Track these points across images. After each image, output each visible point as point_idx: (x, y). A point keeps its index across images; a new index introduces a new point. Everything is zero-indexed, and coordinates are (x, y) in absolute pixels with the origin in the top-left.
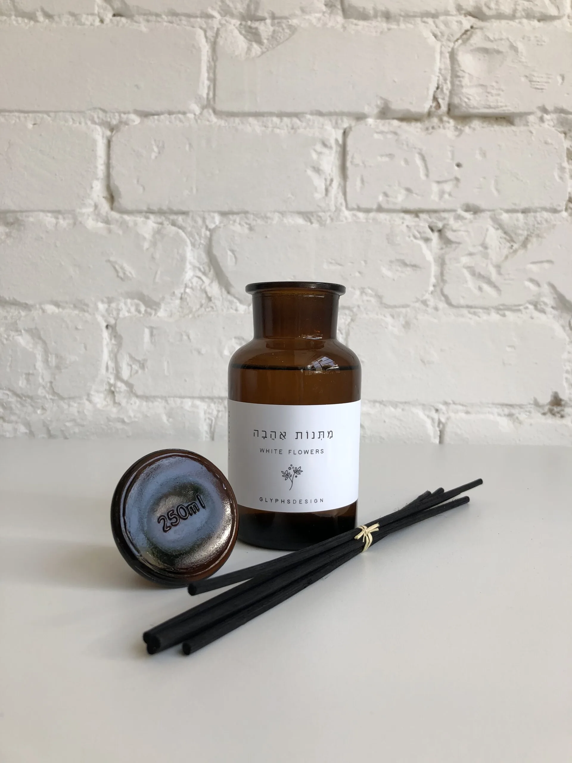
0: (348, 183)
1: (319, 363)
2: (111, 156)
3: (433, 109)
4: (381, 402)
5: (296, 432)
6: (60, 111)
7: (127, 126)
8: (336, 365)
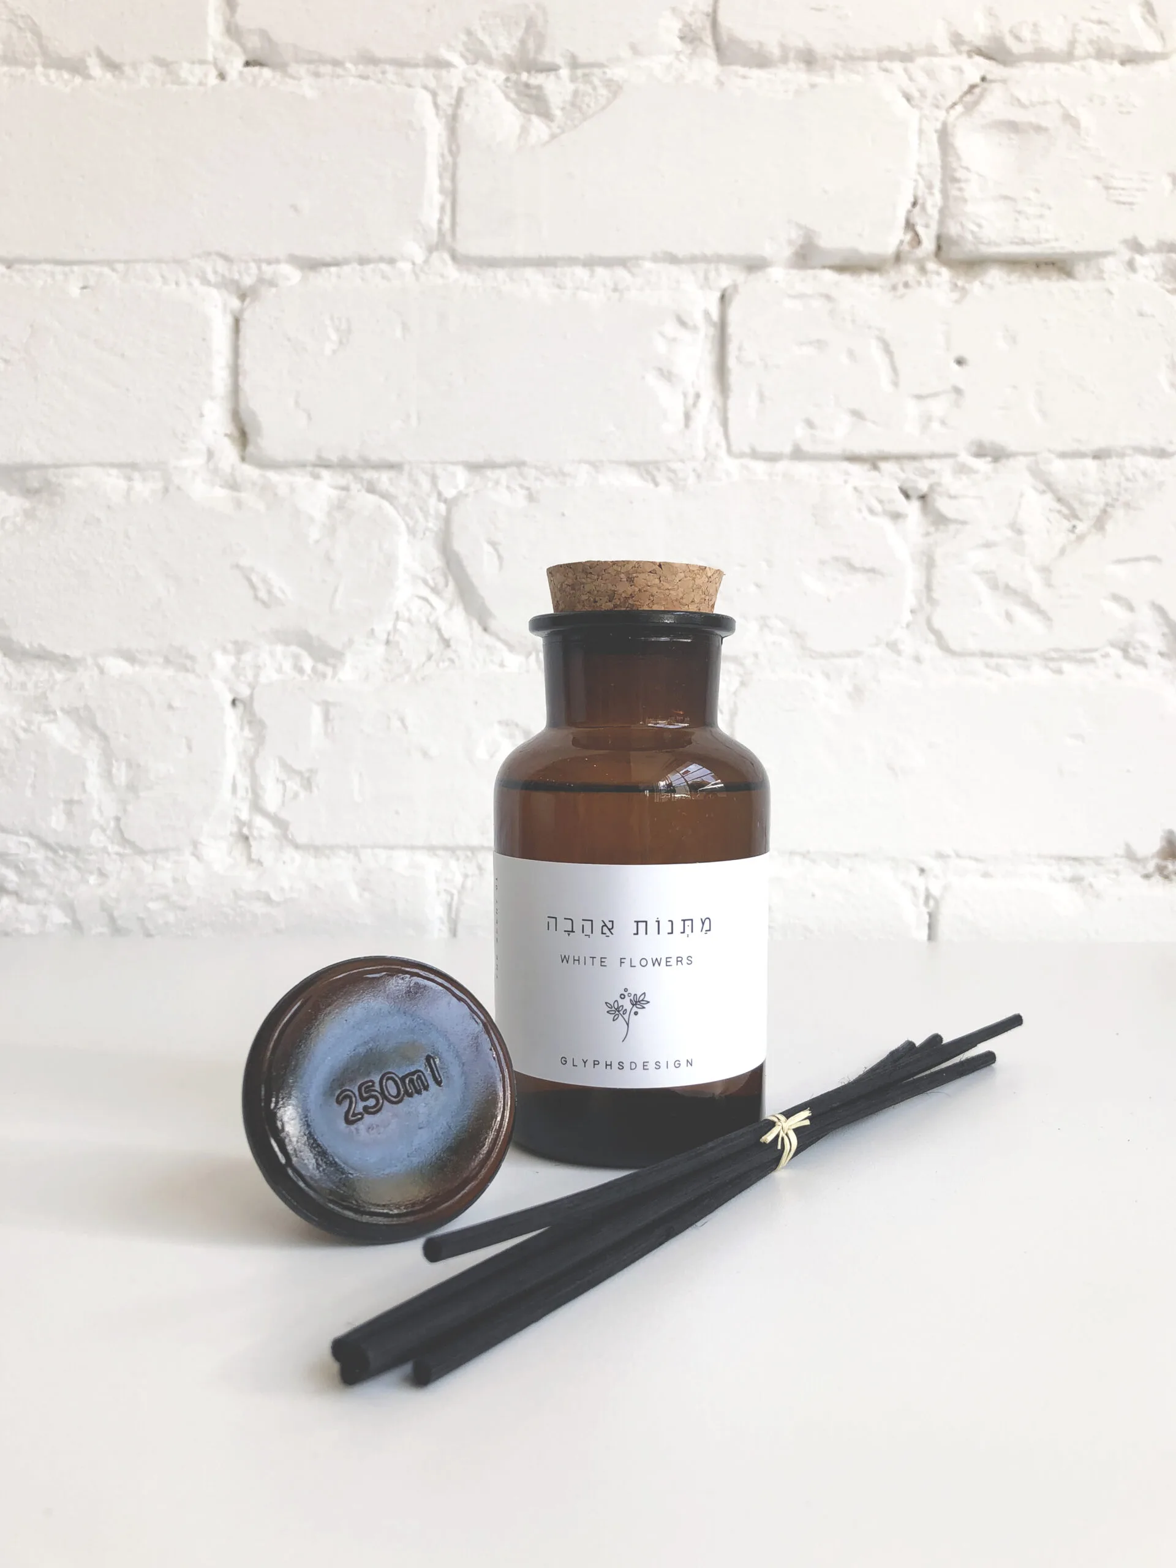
0: (732, 403)
1: (683, 777)
2: (242, 350)
3: (906, 247)
4: (805, 855)
5: (635, 922)
6: (136, 261)
7: (274, 290)
8: (716, 780)
